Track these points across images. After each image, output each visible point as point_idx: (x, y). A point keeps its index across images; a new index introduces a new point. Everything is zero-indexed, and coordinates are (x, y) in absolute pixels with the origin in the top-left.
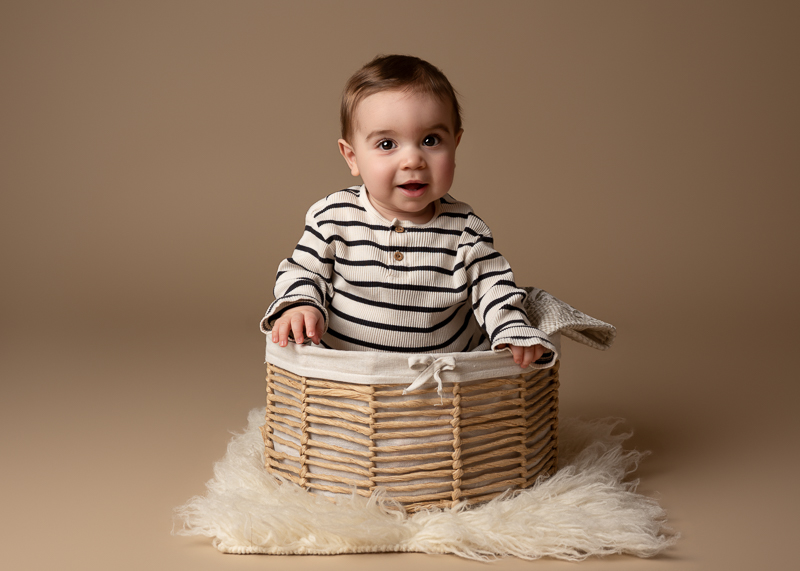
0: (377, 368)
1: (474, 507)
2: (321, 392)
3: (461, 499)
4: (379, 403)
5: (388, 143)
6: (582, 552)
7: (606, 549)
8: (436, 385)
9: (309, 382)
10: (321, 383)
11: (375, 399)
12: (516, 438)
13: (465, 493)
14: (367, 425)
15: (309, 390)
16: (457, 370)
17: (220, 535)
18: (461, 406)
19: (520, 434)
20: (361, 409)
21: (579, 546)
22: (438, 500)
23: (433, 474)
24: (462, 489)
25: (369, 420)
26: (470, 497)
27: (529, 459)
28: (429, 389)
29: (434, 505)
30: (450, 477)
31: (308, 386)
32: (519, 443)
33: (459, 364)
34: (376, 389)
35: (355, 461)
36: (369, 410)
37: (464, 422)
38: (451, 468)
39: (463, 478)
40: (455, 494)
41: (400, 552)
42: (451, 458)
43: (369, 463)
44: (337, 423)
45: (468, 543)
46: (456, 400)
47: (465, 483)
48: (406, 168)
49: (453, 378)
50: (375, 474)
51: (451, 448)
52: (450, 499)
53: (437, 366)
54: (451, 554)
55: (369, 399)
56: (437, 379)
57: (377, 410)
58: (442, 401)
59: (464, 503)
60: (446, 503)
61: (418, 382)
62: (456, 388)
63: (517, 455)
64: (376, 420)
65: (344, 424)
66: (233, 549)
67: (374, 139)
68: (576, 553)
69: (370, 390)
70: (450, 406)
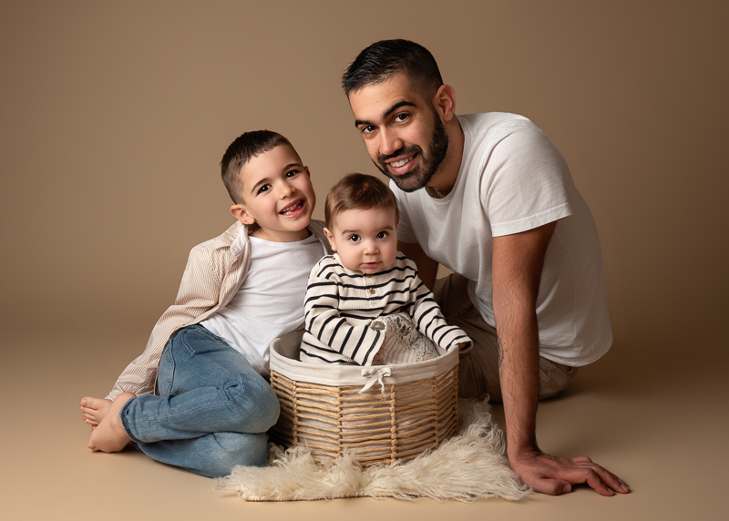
0: (342, 375)
1: (404, 463)
2: (306, 390)
3: (397, 458)
4: (344, 398)
5: (355, 237)
6: (473, 496)
7: (489, 493)
8: (381, 386)
9: (298, 384)
10: (306, 385)
11: (341, 395)
12: (432, 418)
13: (399, 454)
14: (336, 412)
15: (298, 389)
16: (392, 376)
17: (243, 489)
18: (395, 398)
19: (434, 415)
20: (332, 402)
21: (470, 493)
22: (382, 459)
23: (379, 442)
24: (397, 451)
25: (337, 409)
26: (402, 457)
27: (439, 430)
28: (376, 388)
29: (379, 463)
30: (390, 444)
31: (298, 387)
32: (434, 420)
33: (394, 373)
34: (341, 389)
35: (328, 435)
36: (338, 403)
37: (398, 409)
38: (390, 438)
39: (398, 445)
40: (392, 455)
41: (359, 497)
42: (389, 432)
43: (338, 436)
44: (317, 411)
45: (402, 488)
46: (392, 395)
47: (399, 448)
48: (367, 254)
49: (391, 381)
50: (342, 443)
51: (389, 425)
52: (390, 458)
53: (381, 374)
54: (391, 497)
55: (337, 395)
56: (381, 382)
57: (342, 402)
58: (385, 395)
59: (399, 461)
60: (387, 461)
61: (369, 385)
62: (393, 387)
63: (433, 428)
64: (341, 409)
65: (321, 412)
66: (252, 498)
67: (347, 234)
68: (468, 497)
69: (337, 389)
70: (389, 399)
